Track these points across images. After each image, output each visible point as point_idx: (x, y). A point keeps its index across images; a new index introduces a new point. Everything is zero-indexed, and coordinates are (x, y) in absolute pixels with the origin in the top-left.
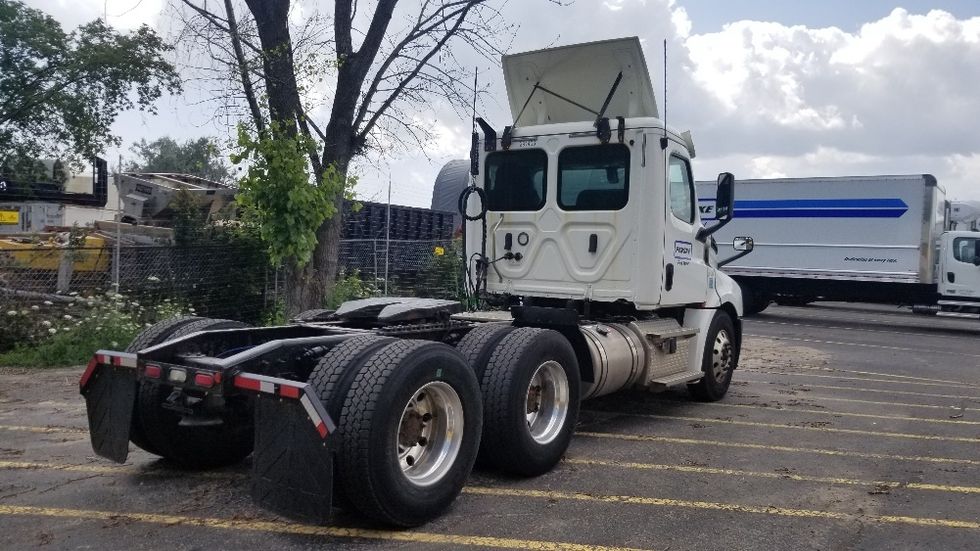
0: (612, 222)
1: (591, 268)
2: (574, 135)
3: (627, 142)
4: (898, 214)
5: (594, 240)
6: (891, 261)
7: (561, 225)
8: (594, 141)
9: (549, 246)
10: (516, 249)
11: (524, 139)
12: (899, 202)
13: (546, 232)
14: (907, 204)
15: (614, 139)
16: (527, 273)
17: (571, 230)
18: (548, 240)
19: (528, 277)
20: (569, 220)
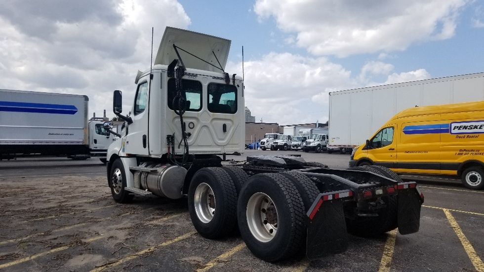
0: (232, 119)
1: (223, 139)
2: (214, 78)
3: (236, 85)
4: (73, 113)
5: (225, 126)
6: (71, 135)
7: (210, 119)
8: (223, 82)
9: (205, 129)
10: (188, 130)
11: (189, 74)
12: (73, 107)
13: (204, 122)
14: (77, 108)
15: (231, 83)
16: (194, 143)
17: (215, 122)
18: (205, 126)
19: (194, 144)
20: (214, 117)
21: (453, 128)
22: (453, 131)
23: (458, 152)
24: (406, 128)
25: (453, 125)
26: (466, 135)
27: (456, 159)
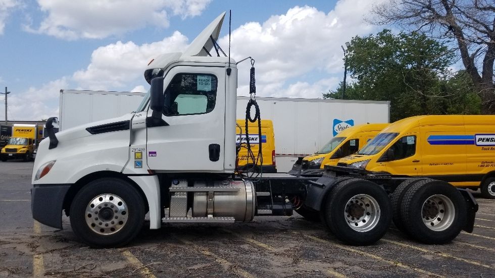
21: (477, 140)
22: (478, 143)
23: (480, 164)
24: (431, 137)
25: (478, 137)
26: (490, 147)
27: (480, 170)
